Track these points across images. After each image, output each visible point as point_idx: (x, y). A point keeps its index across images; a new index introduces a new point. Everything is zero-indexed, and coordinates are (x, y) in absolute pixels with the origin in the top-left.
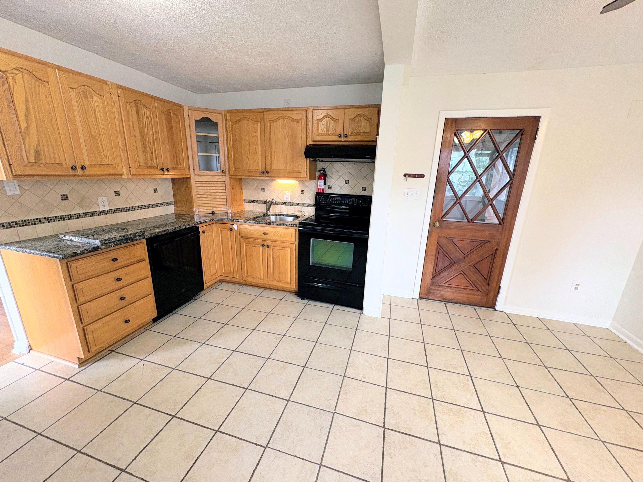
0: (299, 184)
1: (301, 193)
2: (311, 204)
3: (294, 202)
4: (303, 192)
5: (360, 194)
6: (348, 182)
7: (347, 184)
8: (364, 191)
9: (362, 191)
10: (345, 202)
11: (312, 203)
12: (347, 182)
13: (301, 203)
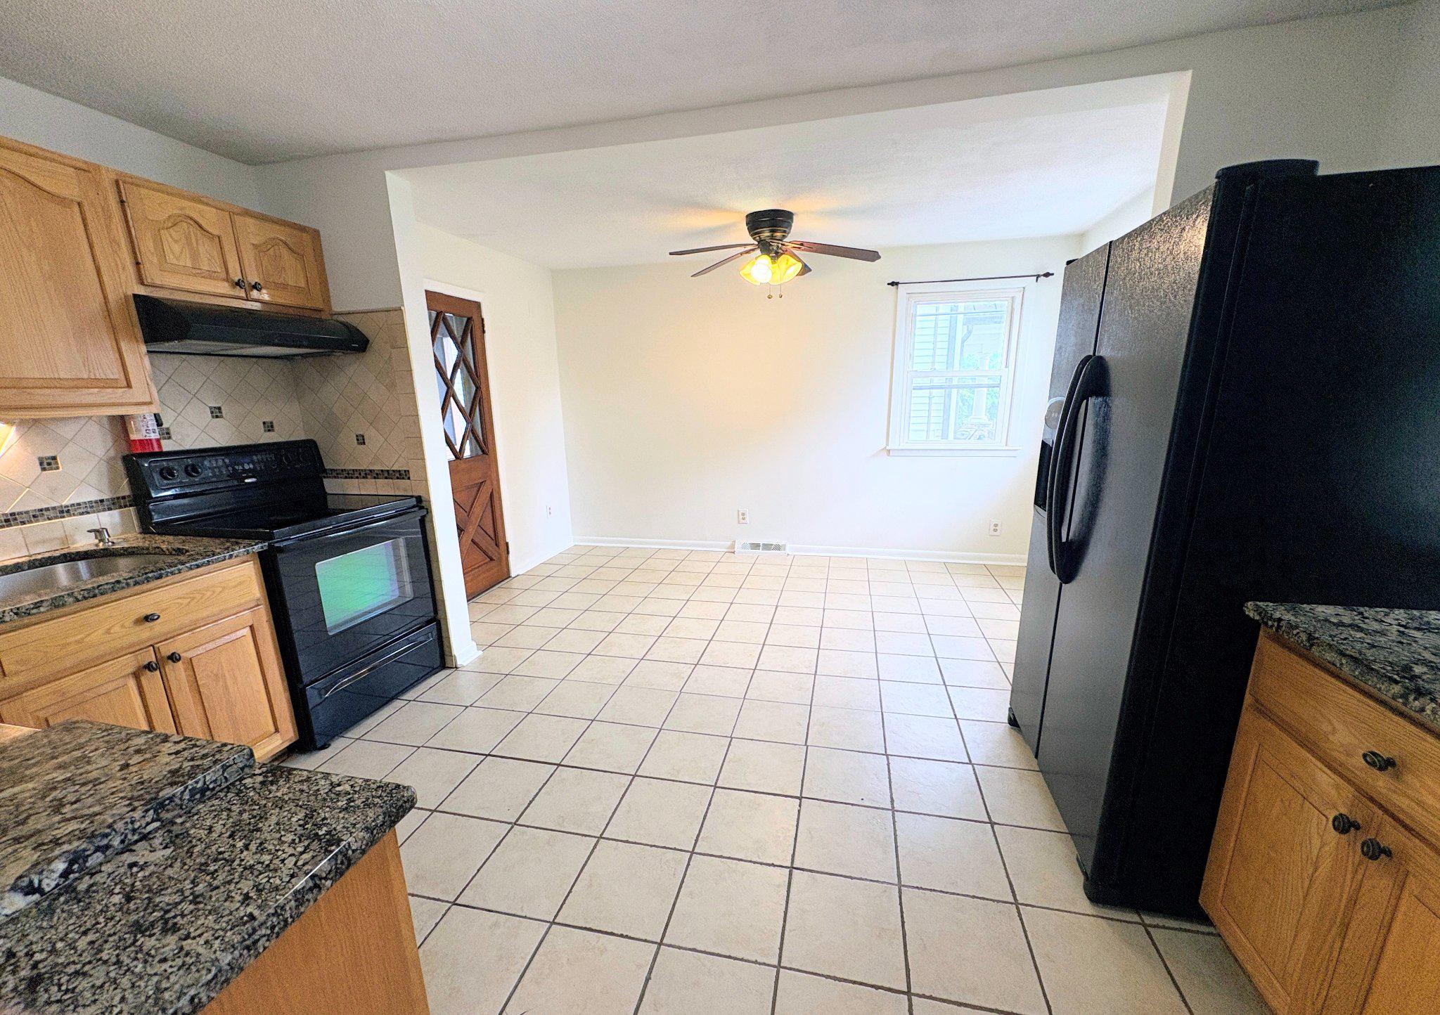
0: (23, 436)
1: (44, 469)
2: (102, 501)
3: (16, 510)
4: (48, 463)
5: (261, 442)
6: (220, 412)
7: (217, 417)
8: (269, 431)
9: (265, 431)
10: (247, 467)
11: (105, 497)
12: (217, 413)
13: (54, 508)
